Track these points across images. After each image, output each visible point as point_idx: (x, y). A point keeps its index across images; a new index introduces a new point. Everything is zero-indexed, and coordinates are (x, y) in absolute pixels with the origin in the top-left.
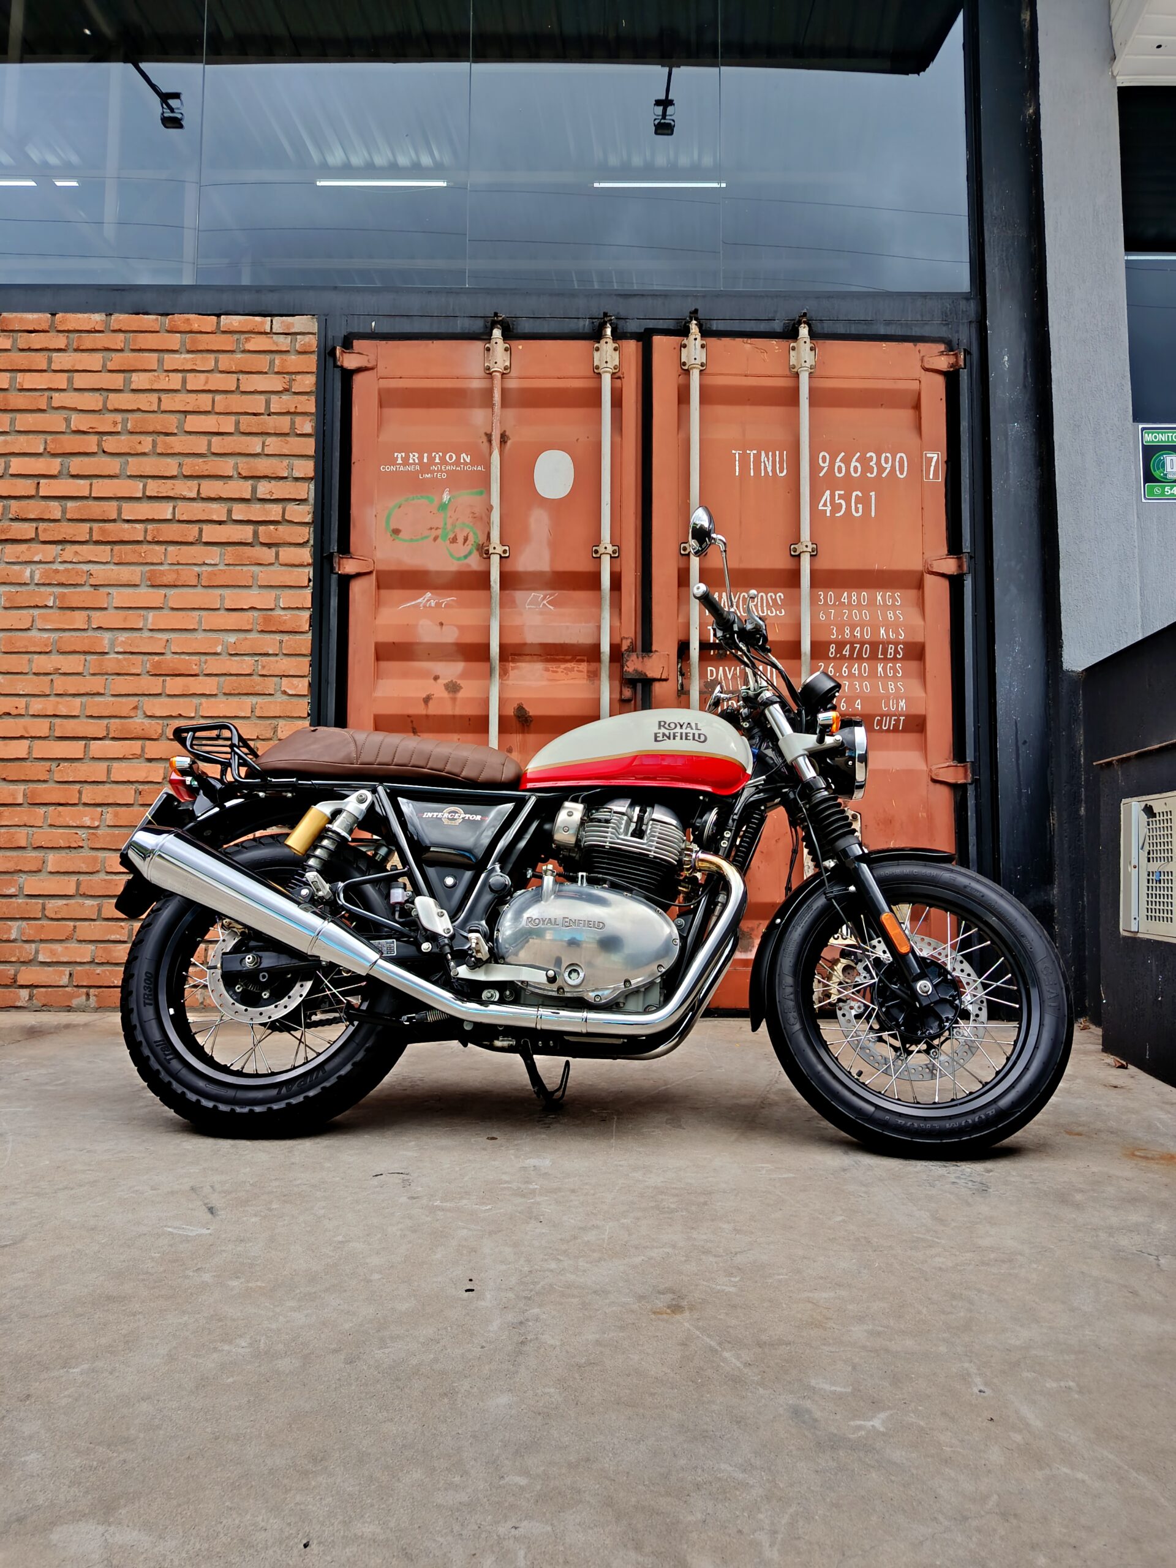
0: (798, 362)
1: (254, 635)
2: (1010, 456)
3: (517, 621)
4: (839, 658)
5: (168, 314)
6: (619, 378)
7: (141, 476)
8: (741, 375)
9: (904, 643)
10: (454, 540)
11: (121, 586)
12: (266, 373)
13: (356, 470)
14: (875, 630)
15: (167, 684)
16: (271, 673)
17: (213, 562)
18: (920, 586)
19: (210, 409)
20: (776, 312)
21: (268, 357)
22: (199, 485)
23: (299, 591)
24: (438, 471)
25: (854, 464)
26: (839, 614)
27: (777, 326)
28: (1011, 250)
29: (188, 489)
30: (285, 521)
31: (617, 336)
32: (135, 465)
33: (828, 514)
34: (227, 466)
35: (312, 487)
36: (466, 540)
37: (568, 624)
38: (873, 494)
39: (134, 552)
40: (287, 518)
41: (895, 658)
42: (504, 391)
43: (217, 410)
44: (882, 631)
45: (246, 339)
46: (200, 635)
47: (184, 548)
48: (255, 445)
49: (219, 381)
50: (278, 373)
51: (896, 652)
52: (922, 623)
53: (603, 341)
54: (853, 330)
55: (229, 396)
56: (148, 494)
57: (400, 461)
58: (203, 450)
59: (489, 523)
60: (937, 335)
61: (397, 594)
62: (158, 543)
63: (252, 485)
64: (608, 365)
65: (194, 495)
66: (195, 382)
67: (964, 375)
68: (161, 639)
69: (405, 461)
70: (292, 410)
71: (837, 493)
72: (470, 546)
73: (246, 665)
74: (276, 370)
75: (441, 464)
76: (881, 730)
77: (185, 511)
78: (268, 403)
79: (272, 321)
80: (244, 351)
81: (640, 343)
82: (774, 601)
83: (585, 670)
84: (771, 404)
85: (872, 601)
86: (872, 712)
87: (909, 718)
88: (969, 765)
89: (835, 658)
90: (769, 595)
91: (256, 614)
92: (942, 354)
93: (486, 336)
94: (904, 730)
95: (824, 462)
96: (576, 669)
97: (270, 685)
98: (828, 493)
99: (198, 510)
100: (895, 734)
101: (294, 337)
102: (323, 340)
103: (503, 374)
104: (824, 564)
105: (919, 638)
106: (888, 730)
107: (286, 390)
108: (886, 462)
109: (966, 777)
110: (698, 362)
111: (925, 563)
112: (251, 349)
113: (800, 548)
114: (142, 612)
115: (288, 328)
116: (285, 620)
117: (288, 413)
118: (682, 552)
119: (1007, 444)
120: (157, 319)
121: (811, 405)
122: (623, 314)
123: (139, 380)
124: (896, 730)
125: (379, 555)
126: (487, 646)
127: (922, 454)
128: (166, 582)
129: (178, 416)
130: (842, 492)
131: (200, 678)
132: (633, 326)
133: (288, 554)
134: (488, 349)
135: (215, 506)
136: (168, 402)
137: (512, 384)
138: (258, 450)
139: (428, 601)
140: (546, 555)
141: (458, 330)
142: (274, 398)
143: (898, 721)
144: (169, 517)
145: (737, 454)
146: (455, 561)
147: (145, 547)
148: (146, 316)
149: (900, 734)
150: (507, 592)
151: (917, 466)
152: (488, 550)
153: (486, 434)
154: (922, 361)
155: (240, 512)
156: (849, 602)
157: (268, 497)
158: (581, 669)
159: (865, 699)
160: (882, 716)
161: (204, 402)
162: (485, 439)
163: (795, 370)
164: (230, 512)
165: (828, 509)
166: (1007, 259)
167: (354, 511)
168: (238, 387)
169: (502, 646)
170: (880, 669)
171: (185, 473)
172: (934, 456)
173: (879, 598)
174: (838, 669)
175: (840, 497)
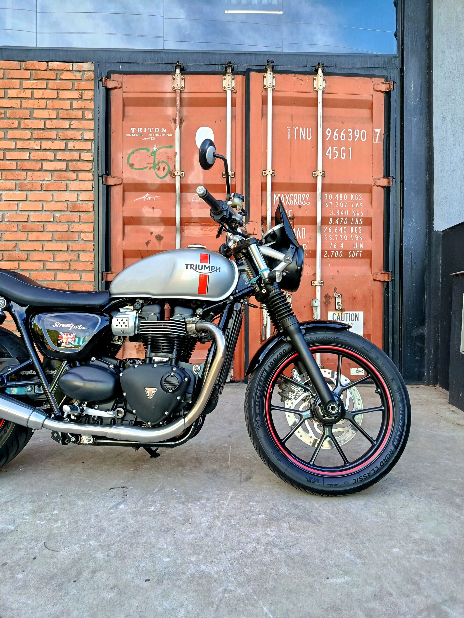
0: (317, 86)
1: (68, 213)
2: (413, 132)
3: (188, 208)
4: (334, 225)
5: (24, 61)
6: (235, 93)
7: (14, 139)
8: (291, 92)
9: (362, 218)
10: (159, 169)
11: (7, 190)
12: (71, 90)
13: (113, 136)
14: (350, 212)
15: (29, 236)
16: (76, 230)
17: (48, 179)
18: (371, 192)
19: (45, 107)
20: (307, 62)
21: (71, 82)
22: (41, 143)
23: (87, 192)
24: (151, 137)
25: (342, 134)
26: (334, 204)
27: (308, 69)
28: (417, 33)
29: (35, 145)
30: (80, 160)
31: (234, 73)
32: (11, 134)
33: (330, 158)
34: (53, 134)
35: (93, 144)
36: (164, 169)
38: (350, 149)
39: (12, 174)
40: (82, 158)
41: (359, 224)
42: (181, 99)
43: (48, 107)
44: (353, 212)
45: (61, 73)
46: (44, 213)
47: (35, 173)
48: (66, 124)
49: (49, 94)
50: (76, 90)
51: (359, 222)
52: (371, 208)
53: (227, 75)
54: (342, 71)
55: (54, 101)
56: (18, 147)
57: (133, 132)
58: (42, 126)
59: (175, 161)
60: (380, 74)
61: (133, 194)
62: (23, 170)
63: (65, 143)
64: (230, 86)
65: (38, 147)
66: (37, 94)
67: (393, 94)
68: (25, 215)
69: (136, 132)
70: (83, 107)
71: (334, 148)
72: (166, 172)
73: (65, 227)
74: (75, 88)
75: (152, 133)
76: (351, 257)
77: (35, 155)
78: (71, 104)
79: (73, 65)
80: (60, 79)
81: (245, 76)
82: (305, 198)
84: (305, 106)
85: (349, 198)
86: (348, 249)
87: (364, 251)
88: (390, 273)
89: (332, 224)
90: (303, 195)
91: (69, 203)
92: (383, 83)
93: (174, 73)
94: (362, 257)
95: (329, 133)
96: (215, 229)
97: (76, 236)
98: (330, 148)
99: (40, 155)
100: (358, 259)
101: (83, 72)
102: (97, 73)
103: (181, 91)
104: (328, 181)
105: (369, 216)
106: (355, 257)
107: (81, 98)
108: (357, 134)
109: (388, 278)
110: (271, 85)
111: (373, 181)
112: (64, 78)
113: (318, 173)
114: (17, 202)
115: (81, 68)
116: (82, 207)
117: (81, 109)
118: (264, 175)
119: (412, 126)
120: (19, 64)
121: (323, 106)
122: (236, 62)
123: (11, 93)
124: (358, 257)
125: (124, 176)
126: (175, 218)
127: (373, 130)
128: (27, 188)
129: (30, 110)
130: (337, 148)
131: (44, 233)
132: (242, 69)
133: (82, 175)
134: (174, 79)
135: (48, 153)
136: (26, 104)
137: (185, 95)
138: (68, 127)
139: (147, 197)
140: (201, 176)
141: (160, 70)
142: (75, 102)
143: (359, 253)
144: (28, 158)
145: (289, 129)
146: (160, 179)
147: (17, 172)
148: (13, 62)
149: (360, 259)
150: (184, 193)
151: (371, 136)
152: (174, 175)
153: (173, 119)
154: (374, 86)
155: (59, 156)
156: (339, 199)
157: (73, 149)
159: (345, 243)
160: (352, 251)
161: (42, 103)
162: (172, 121)
163: (316, 90)
164: (55, 156)
165: (330, 155)
166: (415, 37)
167: (113, 155)
168: (58, 96)
169: (181, 219)
170: (352, 229)
171: (35, 138)
172: (379, 131)
173: (352, 197)
174: (333, 230)
175: (336, 150)
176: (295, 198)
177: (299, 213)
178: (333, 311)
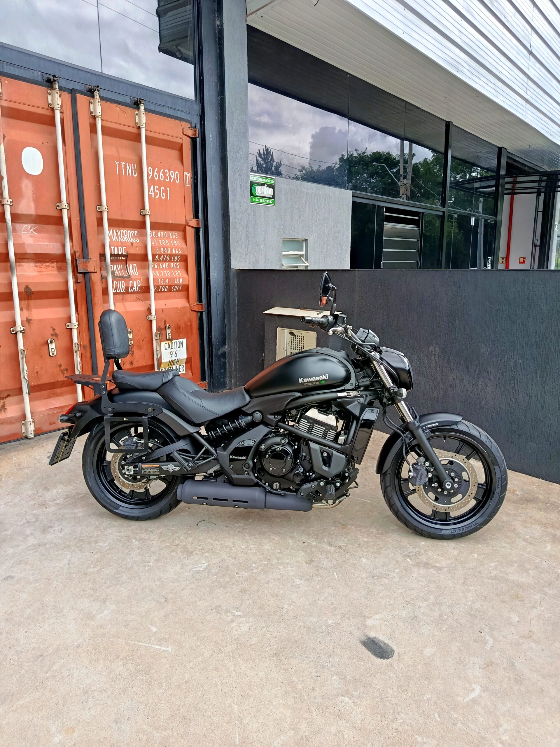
0: (140, 122)
2: (212, 179)
3: (21, 242)
4: (159, 261)
6: (62, 113)
8: (116, 123)
9: (181, 255)
14: (171, 250)
18: (184, 231)
20: (127, 92)
25: (161, 174)
26: (158, 242)
28: (212, 87)
31: (61, 89)
33: (153, 197)
37: (47, 243)
38: (168, 189)
41: (177, 261)
44: (174, 249)
51: (178, 258)
52: (186, 247)
53: (53, 90)
54: (158, 109)
59: (1, 187)
60: (186, 118)
64: (57, 105)
67: (198, 141)
71: (156, 187)
76: (173, 291)
81: (70, 96)
82: (134, 234)
83: (56, 266)
85: (168, 236)
86: (171, 284)
87: (183, 286)
88: (203, 304)
89: (157, 261)
90: (132, 232)
92: (190, 128)
94: (181, 291)
95: (150, 172)
96: (51, 266)
98: (152, 187)
104: (154, 220)
105: (185, 253)
106: (176, 291)
108: (172, 175)
109: (202, 308)
111: (186, 221)
113: (145, 212)
118: (98, 210)
119: (212, 174)
124: (178, 291)
126: (7, 254)
127: (184, 173)
130: (157, 187)
137: (4, 103)
140: (32, 205)
143: (179, 287)
145: (117, 163)
149: (179, 292)
150: (15, 224)
151: (182, 178)
154: (183, 130)
156: (161, 236)
158: (53, 266)
159: (169, 279)
160: (175, 286)
163: (139, 126)
165: (153, 194)
166: (211, 91)
169: (15, 254)
170: (172, 266)
172: (188, 174)
173: (170, 235)
174: (158, 266)
175: (157, 189)
176: (126, 234)
177: (132, 251)
178: (164, 341)
